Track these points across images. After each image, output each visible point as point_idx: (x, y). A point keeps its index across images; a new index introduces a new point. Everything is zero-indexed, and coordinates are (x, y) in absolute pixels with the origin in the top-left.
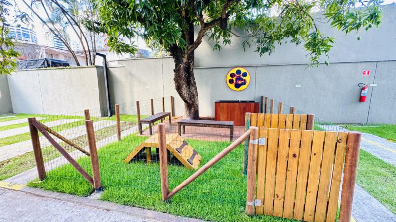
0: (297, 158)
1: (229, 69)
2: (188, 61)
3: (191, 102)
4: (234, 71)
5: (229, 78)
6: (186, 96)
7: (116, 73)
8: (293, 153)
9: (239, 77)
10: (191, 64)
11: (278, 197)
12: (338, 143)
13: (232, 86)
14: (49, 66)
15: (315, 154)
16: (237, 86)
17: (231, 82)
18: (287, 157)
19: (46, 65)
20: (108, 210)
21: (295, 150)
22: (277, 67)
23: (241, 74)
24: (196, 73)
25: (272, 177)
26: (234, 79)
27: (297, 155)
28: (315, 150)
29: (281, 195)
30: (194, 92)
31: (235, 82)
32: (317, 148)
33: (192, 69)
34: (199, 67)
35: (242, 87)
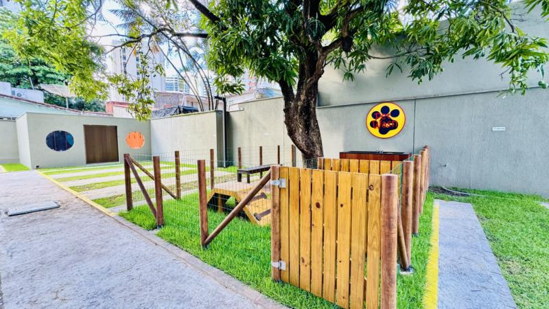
0: (321, 208)
1: (370, 106)
2: (308, 97)
3: (309, 152)
4: (378, 108)
5: (371, 119)
6: (302, 143)
7: (236, 117)
8: (316, 202)
9: (387, 118)
10: (312, 102)
11: (303, 261)
12: (370, 191)
13: (376, 131)
14: (180, 112)
15: (342, 206)
16: (383, 131)
17: (373, 124)
18: (310, 206)
19: (178, 112)
20: (156, 244)
21: (318, 197)
22: (452, 98)
23: (390, 113)
24: (320, 114)
25: (296, 233)
26: (378, 120)
27: (321, 205)
28: (341, 200)
29: (307, 260)
30: (315, 139)
31: (379, 124)
32: (344, 197)
33: (314, 109)
34: (328, 106)
35: (391, 133)
